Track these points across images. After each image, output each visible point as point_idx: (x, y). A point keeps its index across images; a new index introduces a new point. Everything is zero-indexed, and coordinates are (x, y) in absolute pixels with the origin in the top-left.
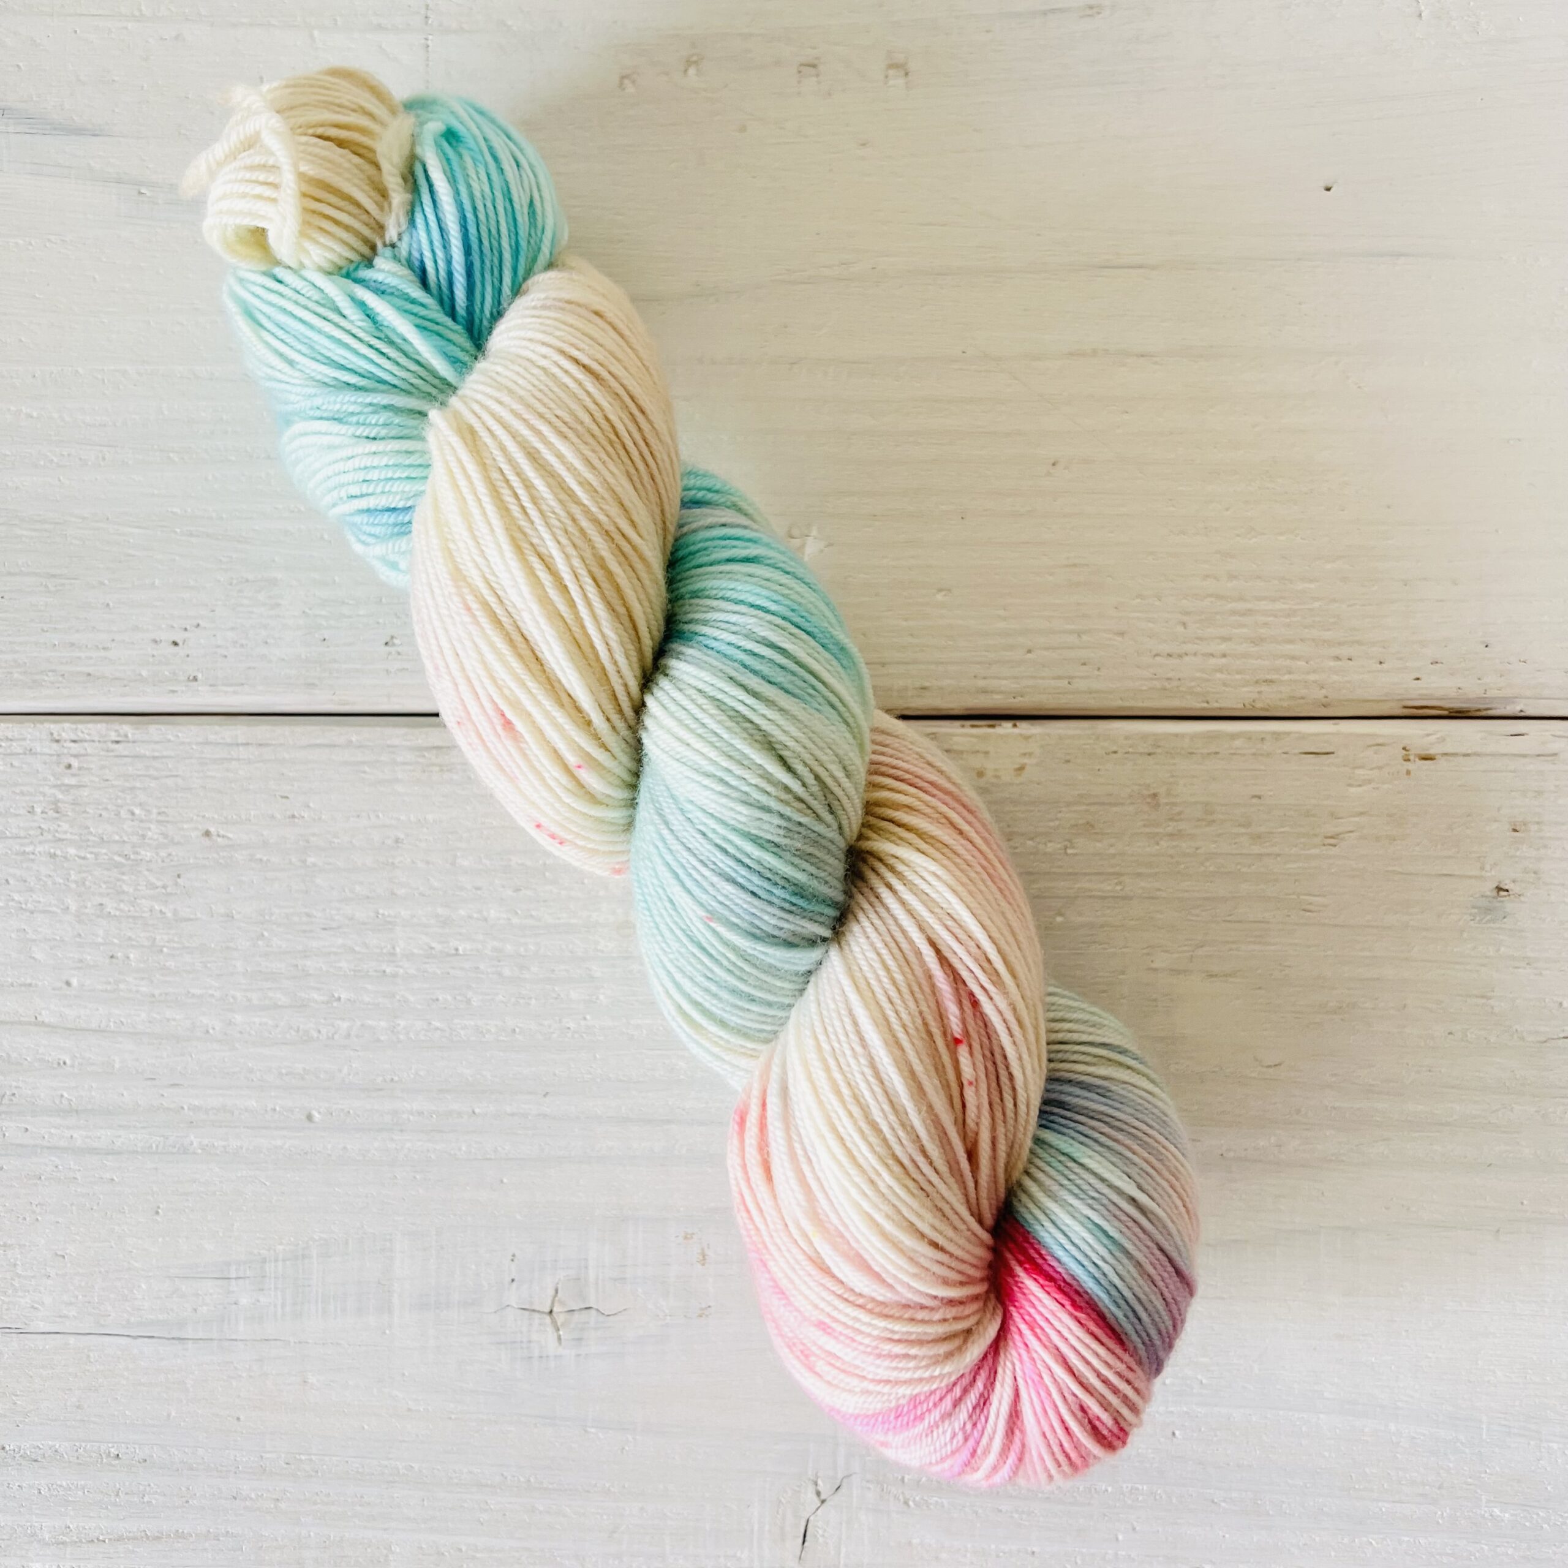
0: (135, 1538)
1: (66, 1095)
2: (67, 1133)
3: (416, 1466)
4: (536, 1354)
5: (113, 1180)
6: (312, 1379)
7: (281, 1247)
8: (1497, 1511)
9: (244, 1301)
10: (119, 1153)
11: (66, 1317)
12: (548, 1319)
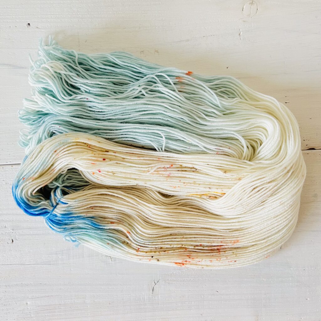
0: (45, 297)
1: (29, 226)
2: (29, 232)
3: (90, 282)
4: (108, 263)
5: (37, 239)
6: (72, 269)
7: (65, 248)
8: (263, 279)
9: (60, 257)
10: (38, 235)
11: (31, 262)
12: (110, 257)
